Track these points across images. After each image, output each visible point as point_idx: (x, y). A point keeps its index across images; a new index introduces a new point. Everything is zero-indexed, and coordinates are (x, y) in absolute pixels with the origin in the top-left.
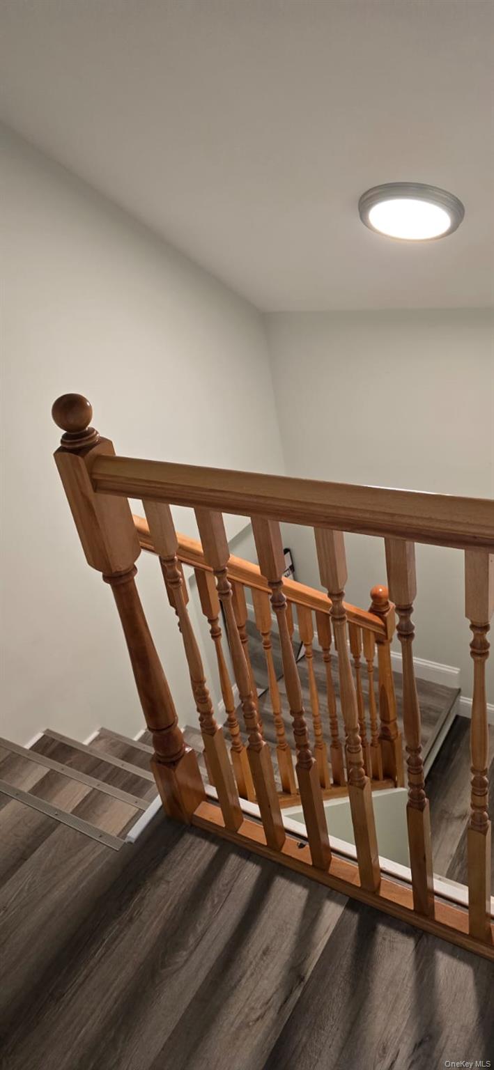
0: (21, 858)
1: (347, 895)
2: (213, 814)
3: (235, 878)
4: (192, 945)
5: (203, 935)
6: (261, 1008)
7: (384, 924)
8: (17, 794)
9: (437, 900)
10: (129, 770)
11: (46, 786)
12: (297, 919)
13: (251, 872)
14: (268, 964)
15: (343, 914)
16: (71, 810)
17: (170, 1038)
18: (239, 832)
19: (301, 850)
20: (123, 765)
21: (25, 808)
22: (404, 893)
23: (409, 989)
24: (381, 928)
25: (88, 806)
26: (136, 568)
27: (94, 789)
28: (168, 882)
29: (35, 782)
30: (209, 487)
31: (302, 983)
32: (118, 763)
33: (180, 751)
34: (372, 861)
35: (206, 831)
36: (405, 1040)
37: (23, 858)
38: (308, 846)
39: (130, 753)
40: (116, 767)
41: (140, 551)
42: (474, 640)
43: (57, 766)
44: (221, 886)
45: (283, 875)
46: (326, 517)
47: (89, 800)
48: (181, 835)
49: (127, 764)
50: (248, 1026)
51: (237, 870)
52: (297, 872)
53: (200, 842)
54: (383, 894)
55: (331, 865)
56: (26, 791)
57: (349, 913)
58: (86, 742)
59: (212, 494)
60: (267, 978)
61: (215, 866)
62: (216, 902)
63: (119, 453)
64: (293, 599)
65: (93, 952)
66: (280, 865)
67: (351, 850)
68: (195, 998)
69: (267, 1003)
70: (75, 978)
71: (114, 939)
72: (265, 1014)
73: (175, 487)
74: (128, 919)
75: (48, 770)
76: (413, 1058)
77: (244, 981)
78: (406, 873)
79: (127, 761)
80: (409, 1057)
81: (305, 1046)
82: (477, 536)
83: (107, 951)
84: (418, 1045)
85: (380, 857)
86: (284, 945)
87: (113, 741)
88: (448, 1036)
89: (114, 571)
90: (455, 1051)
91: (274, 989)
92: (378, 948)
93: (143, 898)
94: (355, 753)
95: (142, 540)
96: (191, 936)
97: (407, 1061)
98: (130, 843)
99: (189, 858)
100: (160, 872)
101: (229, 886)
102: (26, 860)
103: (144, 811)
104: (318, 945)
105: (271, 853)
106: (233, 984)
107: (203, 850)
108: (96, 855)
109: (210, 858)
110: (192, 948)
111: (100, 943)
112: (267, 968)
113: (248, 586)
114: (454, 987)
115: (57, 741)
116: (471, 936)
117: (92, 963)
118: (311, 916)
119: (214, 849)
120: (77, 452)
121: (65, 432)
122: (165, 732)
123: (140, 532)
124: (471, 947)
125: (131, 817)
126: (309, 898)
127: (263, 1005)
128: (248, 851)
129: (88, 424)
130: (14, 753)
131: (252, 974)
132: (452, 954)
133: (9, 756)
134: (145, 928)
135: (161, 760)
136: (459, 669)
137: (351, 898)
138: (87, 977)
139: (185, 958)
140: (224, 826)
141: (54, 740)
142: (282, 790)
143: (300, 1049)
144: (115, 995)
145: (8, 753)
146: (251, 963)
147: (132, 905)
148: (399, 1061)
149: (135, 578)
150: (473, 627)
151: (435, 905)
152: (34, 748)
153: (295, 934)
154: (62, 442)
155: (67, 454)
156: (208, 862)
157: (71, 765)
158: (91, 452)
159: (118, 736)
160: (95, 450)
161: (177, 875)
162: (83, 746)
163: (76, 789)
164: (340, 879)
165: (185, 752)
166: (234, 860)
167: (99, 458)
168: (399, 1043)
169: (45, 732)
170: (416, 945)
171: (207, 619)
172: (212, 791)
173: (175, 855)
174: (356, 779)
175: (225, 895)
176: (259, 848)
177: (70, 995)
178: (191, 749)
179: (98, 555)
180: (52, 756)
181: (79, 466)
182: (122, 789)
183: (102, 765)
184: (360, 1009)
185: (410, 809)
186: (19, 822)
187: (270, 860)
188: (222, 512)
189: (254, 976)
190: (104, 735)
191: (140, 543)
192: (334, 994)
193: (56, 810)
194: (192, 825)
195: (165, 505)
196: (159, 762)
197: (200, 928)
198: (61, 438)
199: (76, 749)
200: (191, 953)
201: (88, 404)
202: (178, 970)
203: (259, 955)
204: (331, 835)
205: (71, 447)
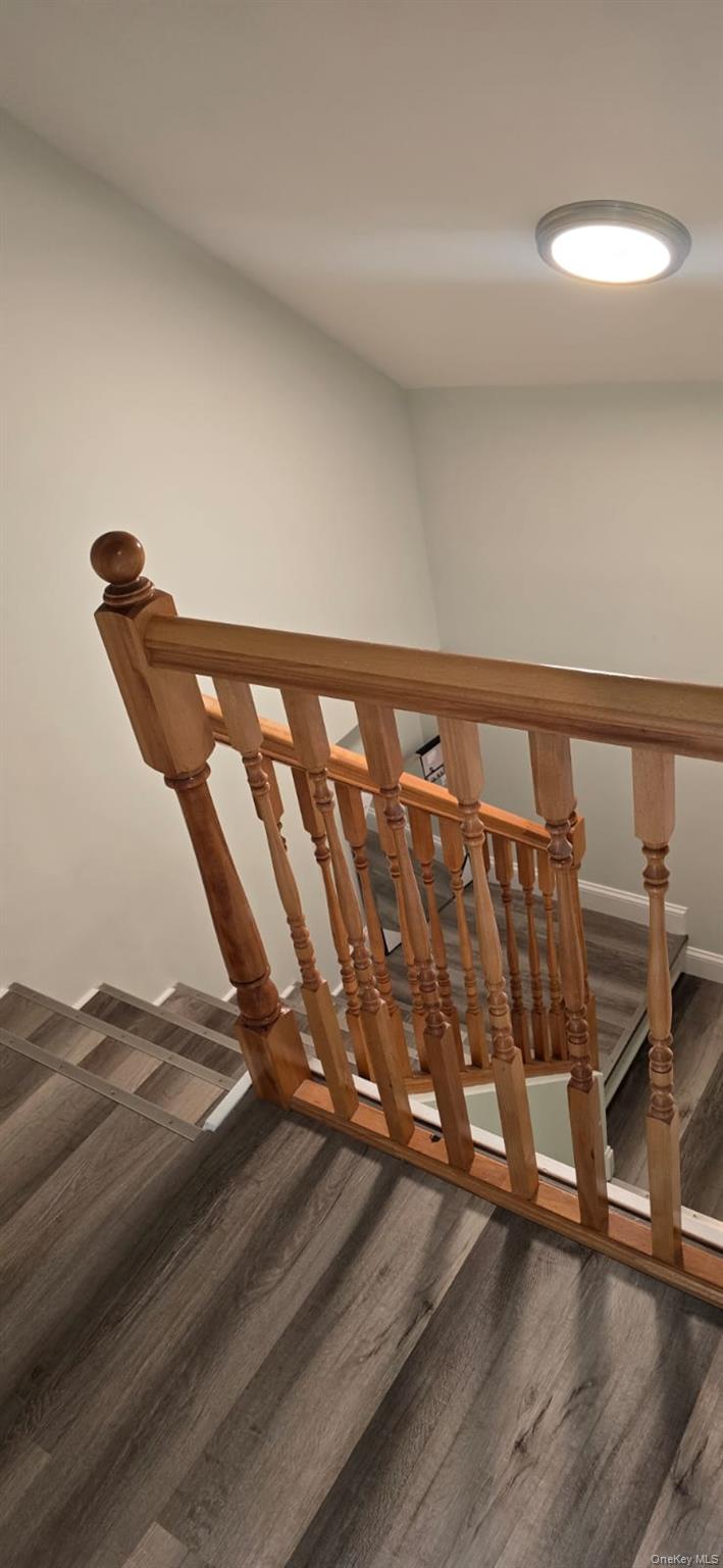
0: (67, 1148)
1: (493, 1203)
2: (317, 1096)
3: (345, 1179)
4: (287, 1261)
5: (304, 1247)
6: (375, 1340)
7: (541, 1240)
8: (61, 1067)
9: (612, 1211)
10: (213, 1039)
11: (100, 1058)
12: (426, 1232)
13: (368, 1172)
14: (387, 1287)
15: (488, 1227)
16: (134, 1090)
17: (256, 1376)
18: (353, 1120)
19: (435, 1143)
20: (205, 1033)
21: (72, 1085)
22: (569, 1201)
23: (568, 1322)
24: (537, 1245)
25: (157, 1086)
26: (209, 769)
27: (165, 1063)
28: (258, 1182)
29: (86, 1053)
30: (298, 660)
31: (430, 1311)
32: (200, 1030)
33: (274, 1012)
34: (526, 1158)
35: (308, 1118)
36: (561, 1384)
37: (70, 1148)
38: (443, 1140)
39: (215, 1018)
40: (196, 1035)
41: (214, 745)
42: (649, 867)
43: (116, 1032)
44: (327, 1189)
45: (409, 1176)
46: (452, 702)
47: (158, 1078)
48: (277, 1123)
49: (212, 1031)
50: (358, 1363)
51: (349, 1168)
52: (428, 1172)
53: (301, 1132)
54: (541, 1201)
55: (474, 1164)
56: (75, 1064)
57: (495, 1226)
58: (157, 1003)
59: (303, 670)
60: (384, 1305)
61: (322, 1162)
62: (320, 1208)
63: (182, 612)
64: (432, 809)
65: (159, 1268)
66: (407, 1163)
67: (498, 1143)
68: (291, 1325)
69: (383, 1335)
70: (136, 1300)
71: (187, 1252)
72: (379, 1348)
73: (254, 660)
74: (205, 1227)
75: (103, 1037)
76: (569, 1407)
77: (354, 1307)
78: (569, 1174)
79: (213, 1028)
80: (565, 1406)
81: (430, 1388)
82: (645, 729)
83: (177, 1267)
84: (576, 1392)
85: (537, 1154)
86: (409, 1263)
87: (193, 1001)
88: (617, 1382)
89: (178, 772)
90: (624, 1400)
91: (392, 1318)
92: (531, 1270)
93: (225, 1202)
94: (500, 1015)
95: (216, 729)
96: (287, 1249)
97: (562, 1410)
98: (209, 1131)
99: (287, 1152)
100: (248, 1170)
101: (339, 1189)
102: (73, 1150)
103: (228, 1091)
104: (451, 1265)
105: (395, 1148)
106: (339, 1311)
107: (305, 1142)
108: (164, 1146)
109: (315, 1153)
110: (287, 1265)
111: (168, 1257)
112: (384, 1293)
113: (367, 791)
114: (629, 1321)
115: (116, 1000)
116: (655, 1258)
117: (158, 1280)
118: (445, 1226)
119: (320, 1141)
120: (125, 611)
121: (109, 584)
122: (253, 986)
123: (212, 718)
124: (655, 1272)
125: (214, 1100)
126: (443, 1206)
127: (378, 1337)
128: (364, 1145)
129: (139, 572)
130: (58, 1014)
131: (365, 1300)
132: (629, 1280)
133: (51, 1018)
134: (227, 1239)
135: (248, 1023)
136: (685, 908)
137: (498, 1206)
138: (151, 1299)
139: (280, 1277)
140: (333, 1111)
141: (112, 998)
142: (419, 1069)
143: (424, 1392)
144: (188, 1319)
145: (51, 1014)
146: (364, 1285)
147: (211, 1210)
148: (550, 1411)
149: (208, 780)
150: (646, 849)
151: (610, 1218)
152: (87, 1008)
153: (424, 1250)
154: (105, 597)
155: (111, 614)
156: (310, 1158)
157: (135, 1032)
158: (144, 610)
159: (200, 994)
160: (149, 609)
161: (270, 1173)
162: (153, 1006)
163: (140, 1063)
164: (485, 1182)
165: (281, 1013)
166: (345, 1155)
167: (155, 619)
168: (551, 1389)
169: (101, 987)
170: (583, 1268)
171: (310, 836)
172: (316, 1066)
173: (270, 1147)
174: (503, 1050)
175: (333, 1199)
176: (380, 1141)
177: (129, 1321)
178: (288, 1010)
179: (156, 751)
180: (109, 1019)
181: (128, 630)
182: (204, 1065)
183: (177, 1032)
184: (504, 1344)
185: (572, 1089)
186: (64, 1103)
187: (393, 1157)
188: (317, 694)
189: (367, 1302)
190: (182, 993)
191: (215, 733)
192: (470, 1327)
193: (112, 1088)
194: (291, 1110)
195: (243, 684)
196: (246, 1026)
197: (298, 1241)
198: (103, 592)
199: (142, 1011)
200: (287, 1271)
201: (139, 545)
202: (268, 1293)
203: (375, 1274)
204: (473, 1124)
205: (116, 604)
